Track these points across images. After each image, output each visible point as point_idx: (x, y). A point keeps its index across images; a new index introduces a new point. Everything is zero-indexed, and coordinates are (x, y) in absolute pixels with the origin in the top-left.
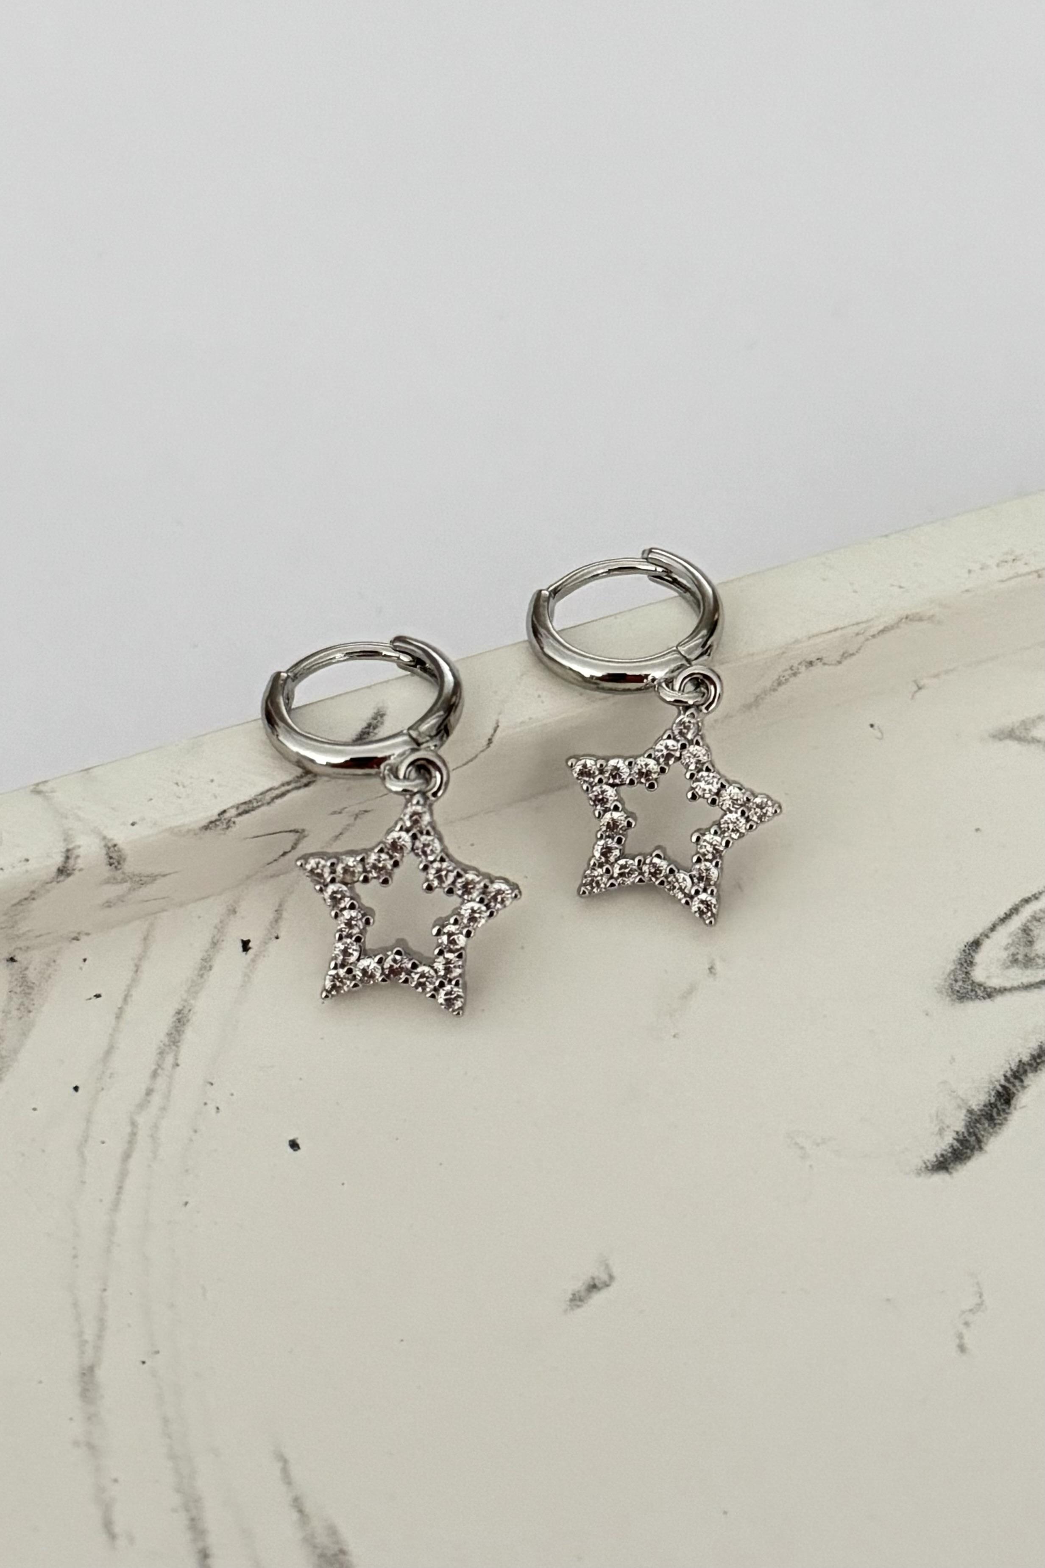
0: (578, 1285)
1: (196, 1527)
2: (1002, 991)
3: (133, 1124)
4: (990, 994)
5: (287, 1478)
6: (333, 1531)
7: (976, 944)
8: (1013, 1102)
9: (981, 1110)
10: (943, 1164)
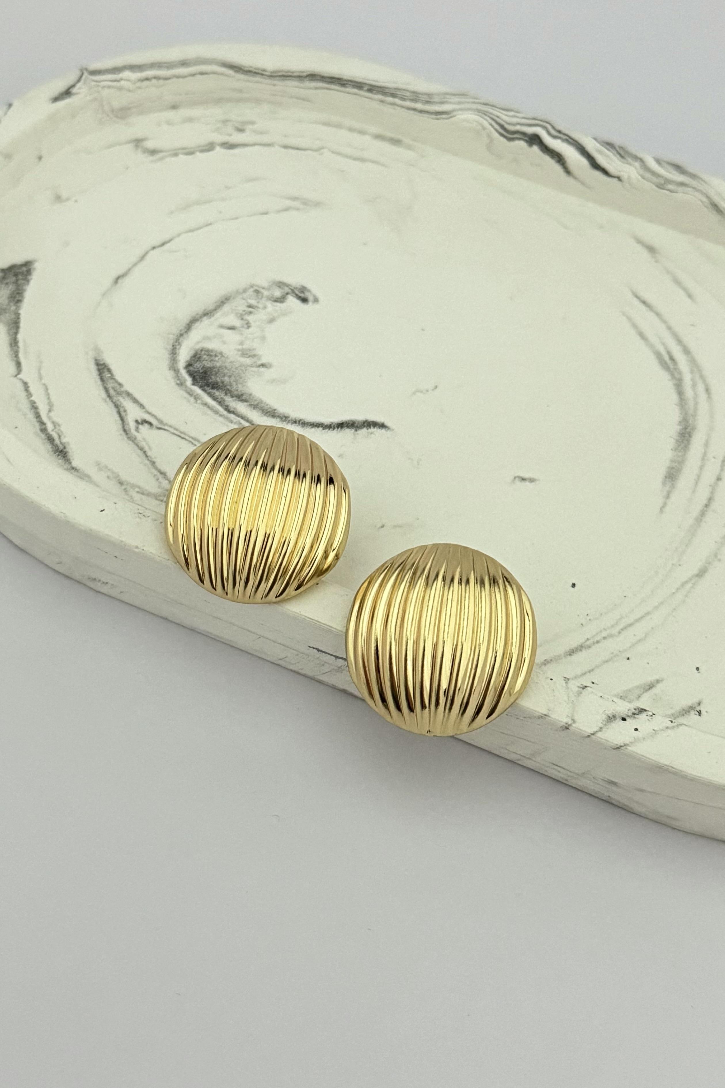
5: (665, 504)
6: (664, 484)
8: (341, 422)
9: (353, 428)
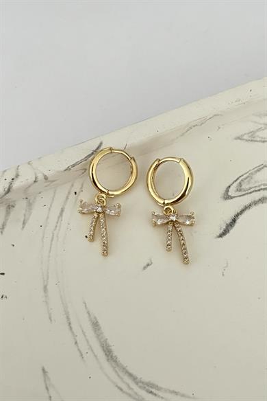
0: (145, 265)
1: (68, 318)
2: (234, 197)
3: (53, 234)
4: (232, 198)
7: (229, 187)
10: (221, 236)
